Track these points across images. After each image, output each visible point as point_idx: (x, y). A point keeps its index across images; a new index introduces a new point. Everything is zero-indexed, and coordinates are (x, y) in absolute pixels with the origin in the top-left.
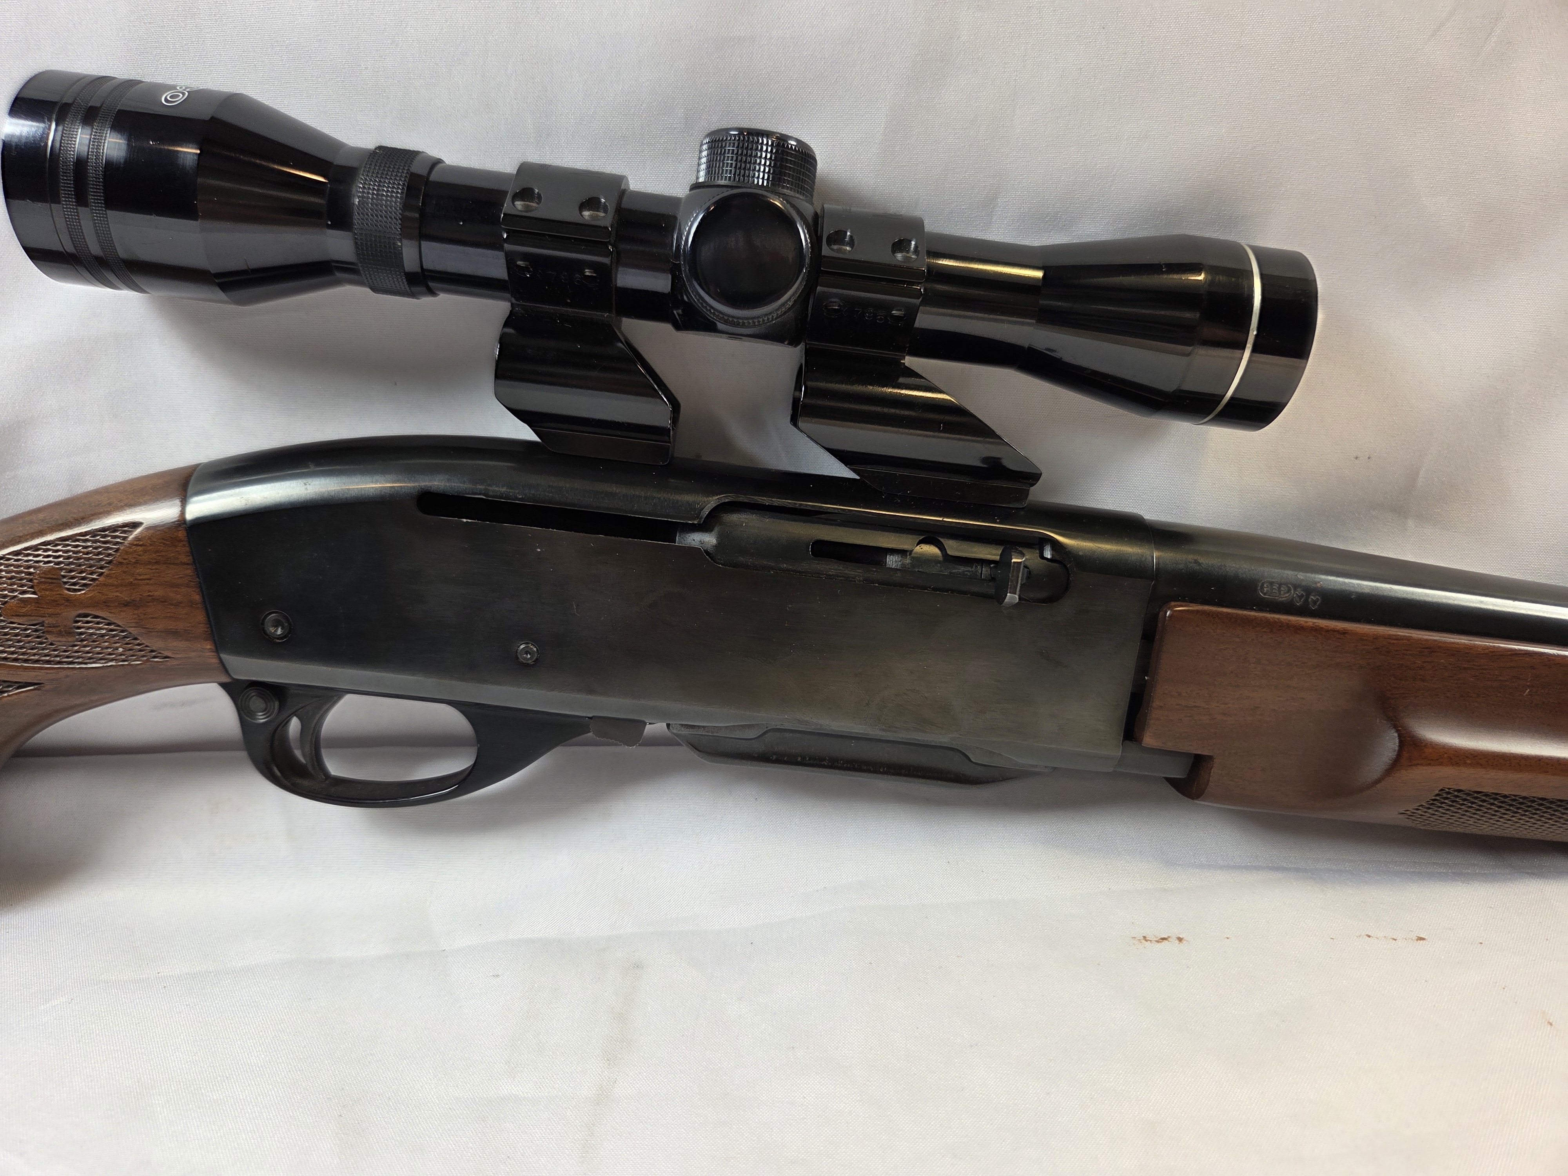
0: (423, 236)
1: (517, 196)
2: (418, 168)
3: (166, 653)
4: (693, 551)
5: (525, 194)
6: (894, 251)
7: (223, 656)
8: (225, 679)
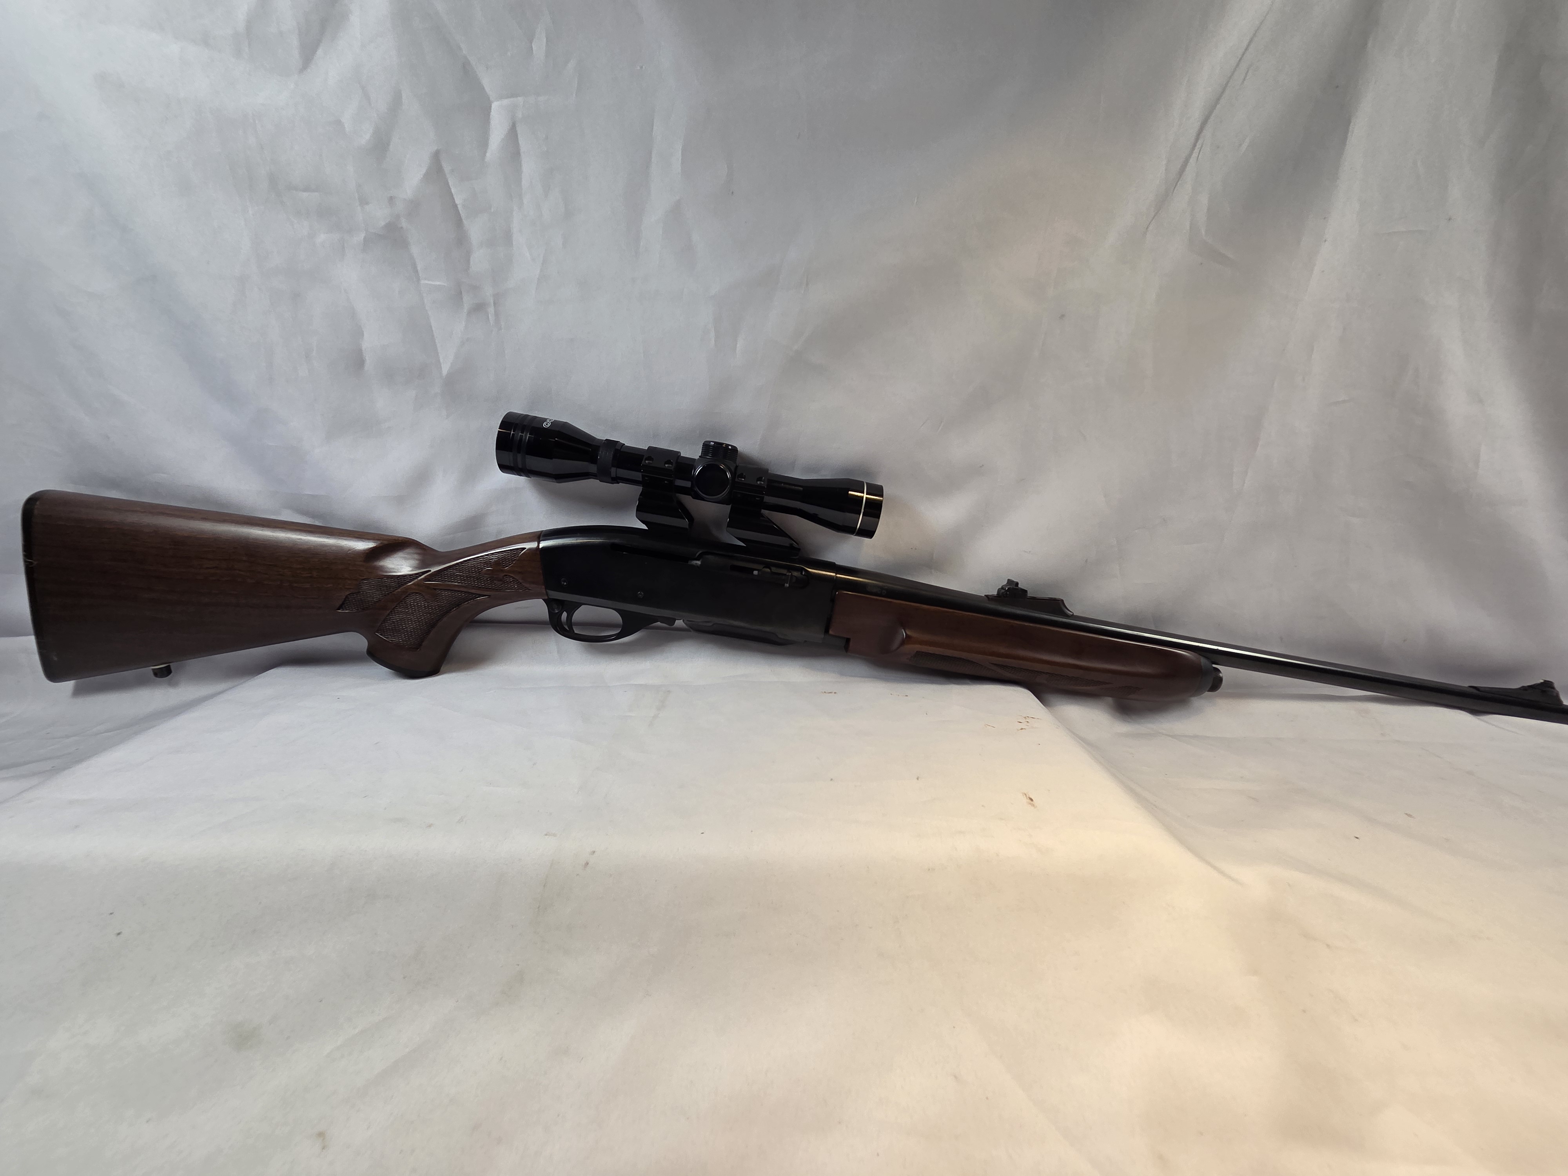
0: (618, 467)
1: (646, 459)
2: (618, 447)
3: (530, 588)
4: (693, 566)
5: (649, 458)
6: (757, 481)
7: (547, 590)
8: (546, 598)
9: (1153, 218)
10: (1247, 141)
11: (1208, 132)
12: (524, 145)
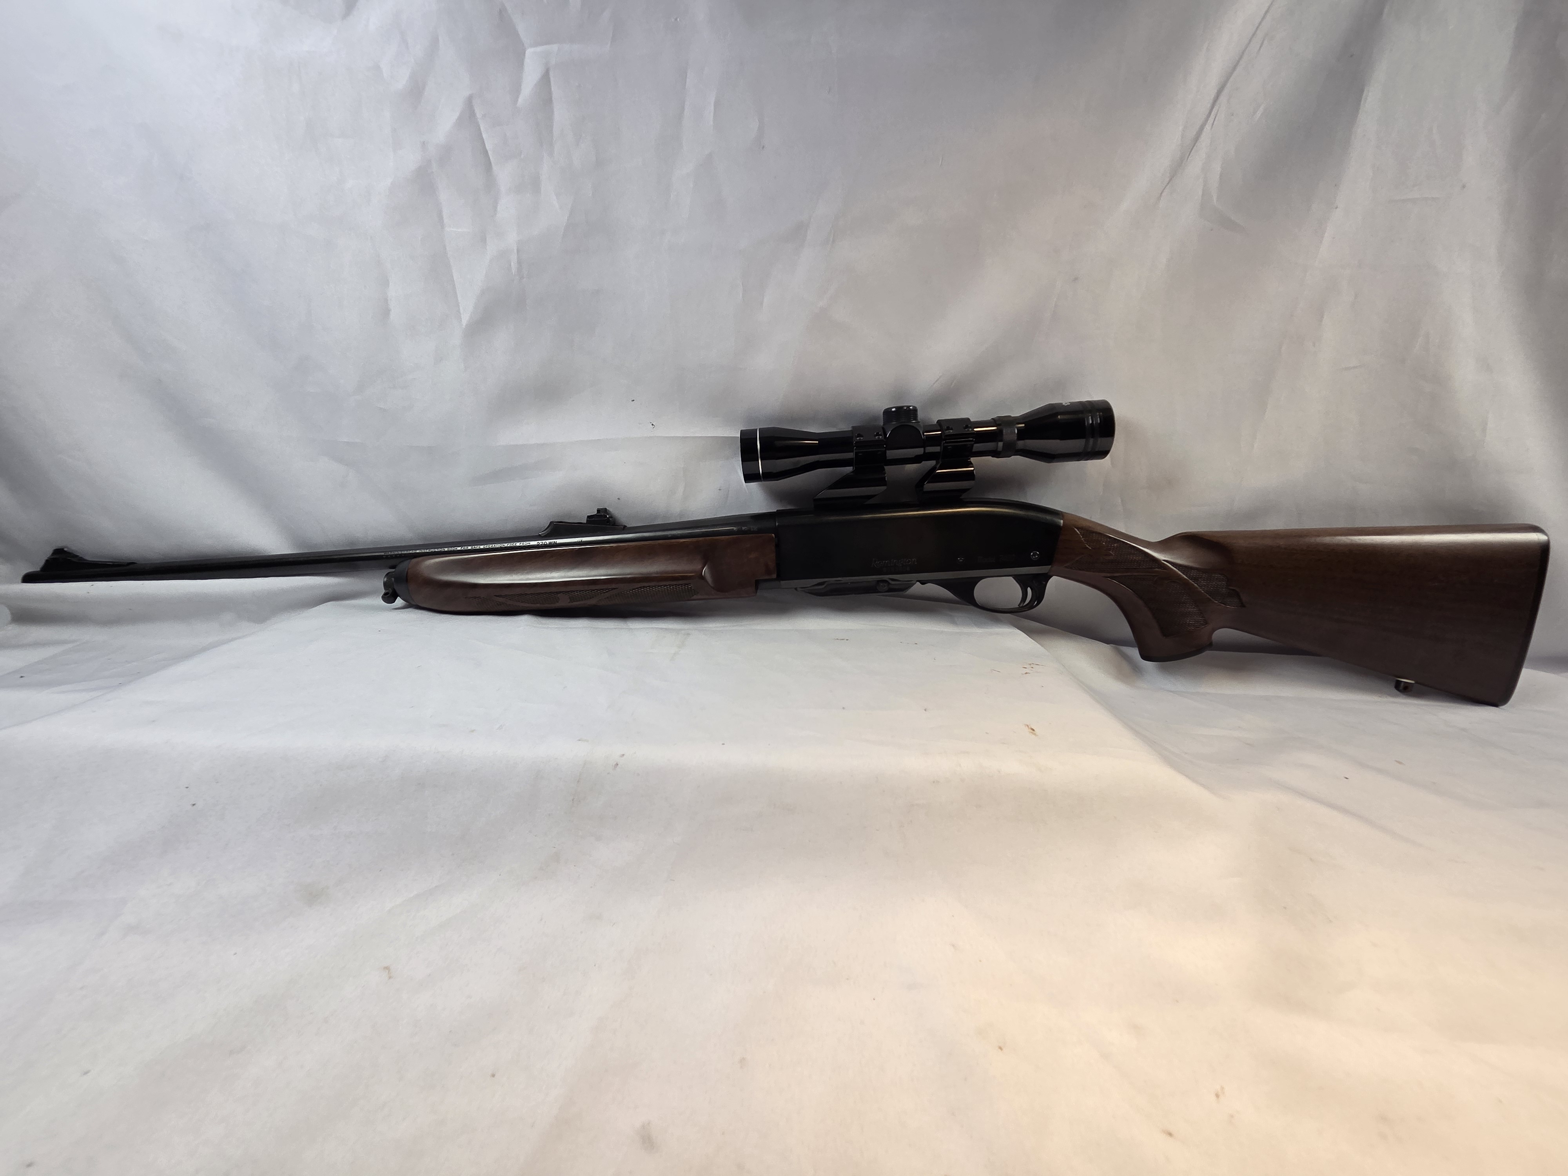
9: (1168, 183)
10: (1261, 109)
11: (1223, 99)
12: (557, 92)
